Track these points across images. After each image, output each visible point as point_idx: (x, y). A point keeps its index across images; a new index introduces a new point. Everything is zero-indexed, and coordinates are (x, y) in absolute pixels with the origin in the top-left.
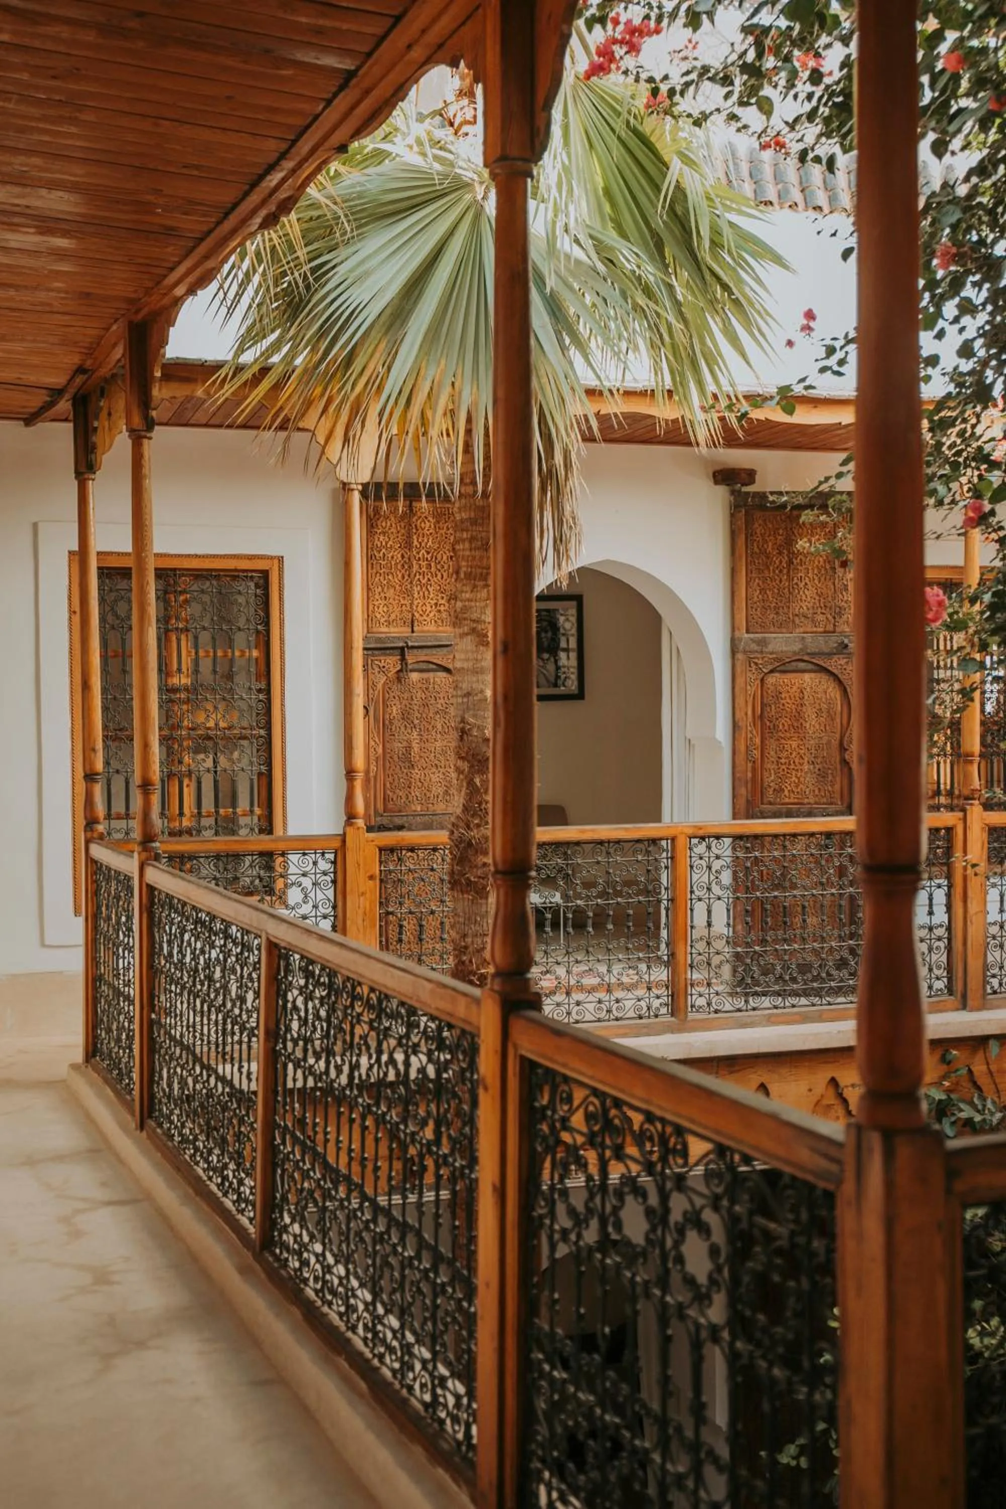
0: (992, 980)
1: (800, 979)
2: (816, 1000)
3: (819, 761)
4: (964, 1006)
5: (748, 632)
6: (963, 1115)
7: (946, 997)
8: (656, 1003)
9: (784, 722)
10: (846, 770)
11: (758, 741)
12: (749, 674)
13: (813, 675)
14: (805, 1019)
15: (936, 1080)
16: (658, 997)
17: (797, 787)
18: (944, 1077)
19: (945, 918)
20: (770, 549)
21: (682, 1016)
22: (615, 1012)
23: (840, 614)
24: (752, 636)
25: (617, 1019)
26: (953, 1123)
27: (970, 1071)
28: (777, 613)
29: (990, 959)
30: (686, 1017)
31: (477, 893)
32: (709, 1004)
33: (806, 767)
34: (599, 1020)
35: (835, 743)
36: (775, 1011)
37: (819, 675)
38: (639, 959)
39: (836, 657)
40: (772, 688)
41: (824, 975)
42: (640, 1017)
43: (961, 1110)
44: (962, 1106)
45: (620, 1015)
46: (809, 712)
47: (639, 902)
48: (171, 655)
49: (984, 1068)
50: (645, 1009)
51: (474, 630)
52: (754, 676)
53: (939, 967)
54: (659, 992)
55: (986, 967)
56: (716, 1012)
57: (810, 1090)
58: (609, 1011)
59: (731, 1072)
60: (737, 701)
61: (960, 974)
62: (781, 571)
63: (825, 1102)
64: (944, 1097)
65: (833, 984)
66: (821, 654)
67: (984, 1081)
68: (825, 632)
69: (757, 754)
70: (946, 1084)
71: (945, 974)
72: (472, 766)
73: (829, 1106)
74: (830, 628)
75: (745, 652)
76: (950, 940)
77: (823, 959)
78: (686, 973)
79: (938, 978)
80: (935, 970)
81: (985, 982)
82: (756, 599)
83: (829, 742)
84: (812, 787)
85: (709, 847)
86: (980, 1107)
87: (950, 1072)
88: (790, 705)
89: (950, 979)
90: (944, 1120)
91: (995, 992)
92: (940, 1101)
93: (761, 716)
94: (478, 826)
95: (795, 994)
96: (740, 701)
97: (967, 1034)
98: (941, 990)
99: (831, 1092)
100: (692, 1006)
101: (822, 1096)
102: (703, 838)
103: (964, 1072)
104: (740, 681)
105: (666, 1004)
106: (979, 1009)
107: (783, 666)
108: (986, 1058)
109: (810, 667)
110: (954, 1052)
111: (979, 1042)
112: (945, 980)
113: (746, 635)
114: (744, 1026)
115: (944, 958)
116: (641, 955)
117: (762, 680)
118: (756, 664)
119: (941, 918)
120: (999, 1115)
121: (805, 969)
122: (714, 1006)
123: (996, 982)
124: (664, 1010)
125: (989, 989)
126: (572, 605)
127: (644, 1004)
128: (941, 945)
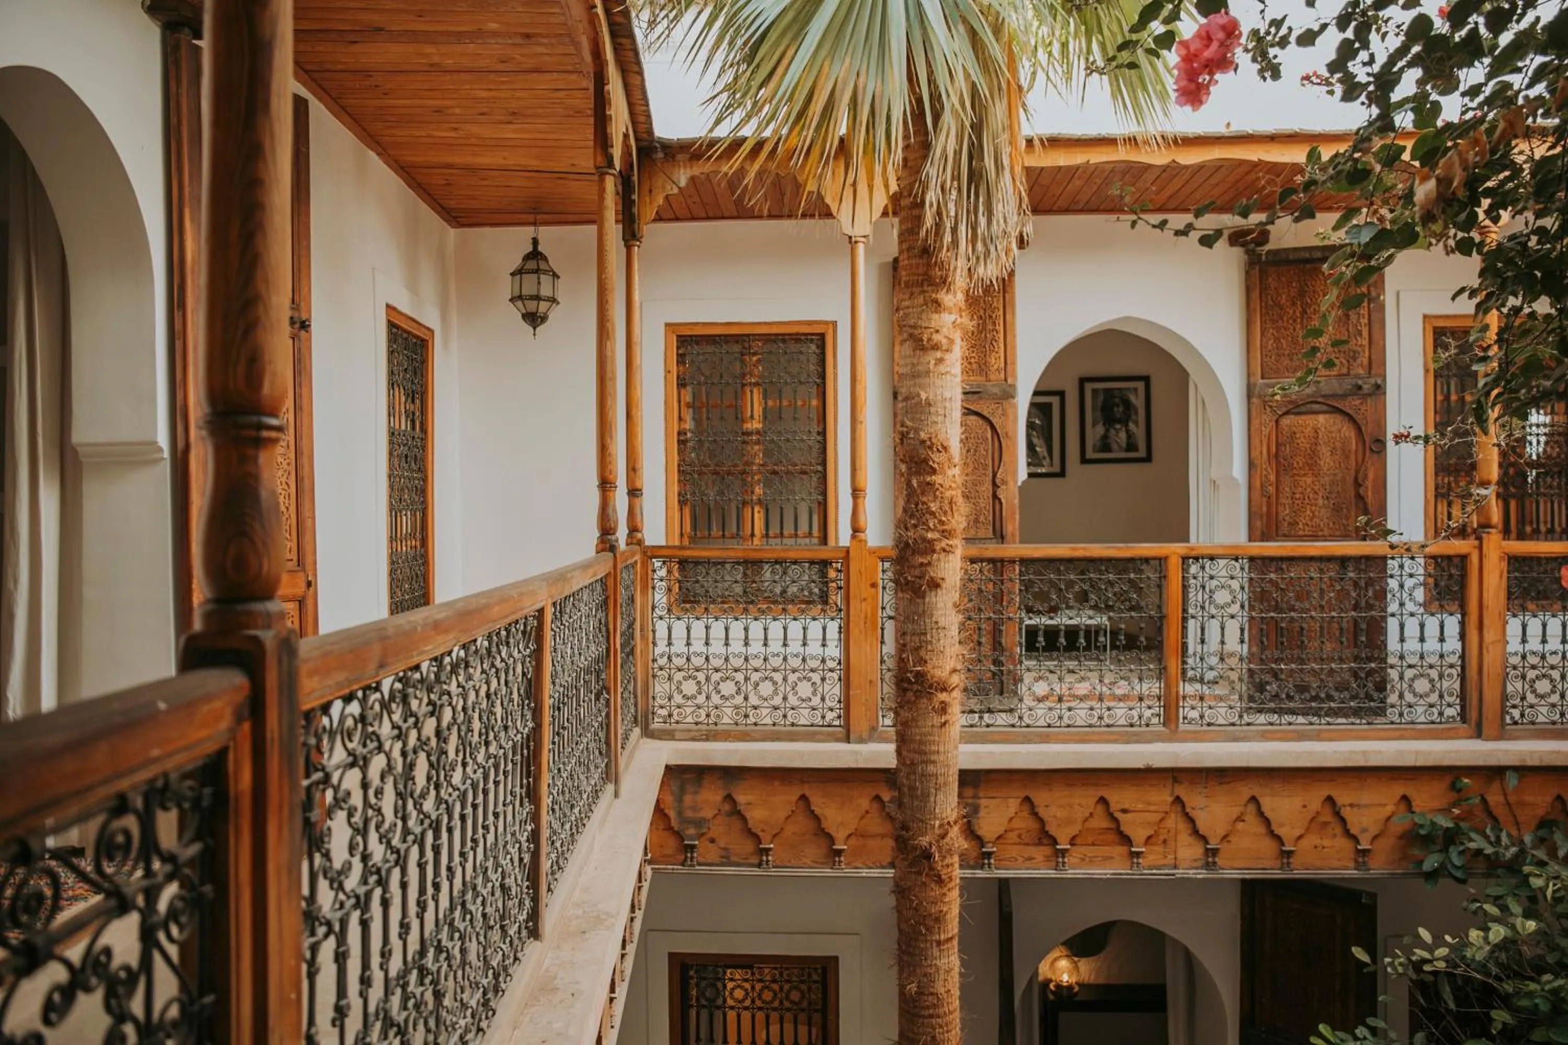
0: (1511, 710)
1: (1297, 698)
2: (1315, 719)
3: (1333, 496)
4: (1478, 734)
5: (1263, 378)
6: (1472, 845)
7: (1458, 725)
8: (1148, 713)
9: (1299, 461)
10: (1361, 505)
11: (1272, 478)
12: (1264, 417)
13: (1327, 416)
14: (1301, 737)
15: (1446, 806)
16: (1150, 708)
17: (1311, 520)
18: (1454, 805)
19: (1458, 646)
20: (1283, 301)
21: (1173, 726)
22: (1106, 719)
23: (1355, 359)
24: (1266, 381)
25: (1108, 726)
26: (1461, 853)
27: (1484, 800)
28: (1291, 360)
29: (1510, 688)
30: (1177, 726)
31: (914, 593)
32: (1202, 717)
33: (1320, 502)
34: (1090, 726)
35: (1350, 479)
36: (1270, 727)
37: (1333, 416)
38: (1131, 670)
39: (1350, 398)
40: (1286, 429)
41: (1323, 695)
42: (1132, 725)
43: (1471, 840)
44: (1473, 835)
45: (1111, 722)
46: (1324, 450)
47: (1132, 617)
48: (746, 404)
49: (1501, 799)
50: (1136, 718)
51: (911, 335)
52: (1268, 418)
53: (1451, 695)
54: (1150, 703)
55: (1505, 697)
56: (1209, 724)
57: (1304, 806)
58: (1101, 718)
59: (1221, 784)
60: (1253, 441)
61: (1475, 702)
62: (1295, 321)
63: (1322, 819)
64: (1450, 825)
65: (1333, 705)
66: (1334, 396)
67: (1500, 812)
68: (1339, 375)
69: (1272, 490)
70: (1456, 811)
71: (1458, 701)
72: (909, 469)
73: (1326, 824)
74: (1345, 371)
75: (1260, 396)
76: (1463, 667)
77: (1322, 680)
78: (1177, 686)
79: (1449, 705)
80: (1446, 697)
81: (1504, 712)
82: (1270, 347)
83: (1344, 479)
84: (1325, 520)
85: (1203, 568)
86: (1493, 839)
87: (1460, 800)
88: (1303, 443)
89: (1463, 707)
90: (1451, 849)
91: (1516, 723)
92: (1448, 829)
93: (1277, 456)
94: (915, 526)
95: (1292, 712)
96: (1256, 441)
97: (1480, 763)
98: (1453, 717)
99: (1328, 810)
100: (1185, 718)
101: (1318, 813)
102: (1196, 559)
103: (1477, 800)
104: (1255, 422)
105: (1159, 715)
106: (1498, 739)
107: (1296, 408)
108: (1503, 790)
109: (1325, 408)
110: (1466, 781)
111: (1496, 772)
112: (1458, 707)
113: (1261, 381)
114: (1236, 739)
115: (1457, 686)
116: (1132, 667)
117: (1277, 421)
118: (1271, 407)
119: (1453, 644)
120: (1514, 850)
121: (1302, 689)
122: (1207, 719)
123: (1516, 713)
124: (1155, 720)
125: (1508, 719)
126: (1141, 385)
127: (1135, 713)
128: (1454, 671)
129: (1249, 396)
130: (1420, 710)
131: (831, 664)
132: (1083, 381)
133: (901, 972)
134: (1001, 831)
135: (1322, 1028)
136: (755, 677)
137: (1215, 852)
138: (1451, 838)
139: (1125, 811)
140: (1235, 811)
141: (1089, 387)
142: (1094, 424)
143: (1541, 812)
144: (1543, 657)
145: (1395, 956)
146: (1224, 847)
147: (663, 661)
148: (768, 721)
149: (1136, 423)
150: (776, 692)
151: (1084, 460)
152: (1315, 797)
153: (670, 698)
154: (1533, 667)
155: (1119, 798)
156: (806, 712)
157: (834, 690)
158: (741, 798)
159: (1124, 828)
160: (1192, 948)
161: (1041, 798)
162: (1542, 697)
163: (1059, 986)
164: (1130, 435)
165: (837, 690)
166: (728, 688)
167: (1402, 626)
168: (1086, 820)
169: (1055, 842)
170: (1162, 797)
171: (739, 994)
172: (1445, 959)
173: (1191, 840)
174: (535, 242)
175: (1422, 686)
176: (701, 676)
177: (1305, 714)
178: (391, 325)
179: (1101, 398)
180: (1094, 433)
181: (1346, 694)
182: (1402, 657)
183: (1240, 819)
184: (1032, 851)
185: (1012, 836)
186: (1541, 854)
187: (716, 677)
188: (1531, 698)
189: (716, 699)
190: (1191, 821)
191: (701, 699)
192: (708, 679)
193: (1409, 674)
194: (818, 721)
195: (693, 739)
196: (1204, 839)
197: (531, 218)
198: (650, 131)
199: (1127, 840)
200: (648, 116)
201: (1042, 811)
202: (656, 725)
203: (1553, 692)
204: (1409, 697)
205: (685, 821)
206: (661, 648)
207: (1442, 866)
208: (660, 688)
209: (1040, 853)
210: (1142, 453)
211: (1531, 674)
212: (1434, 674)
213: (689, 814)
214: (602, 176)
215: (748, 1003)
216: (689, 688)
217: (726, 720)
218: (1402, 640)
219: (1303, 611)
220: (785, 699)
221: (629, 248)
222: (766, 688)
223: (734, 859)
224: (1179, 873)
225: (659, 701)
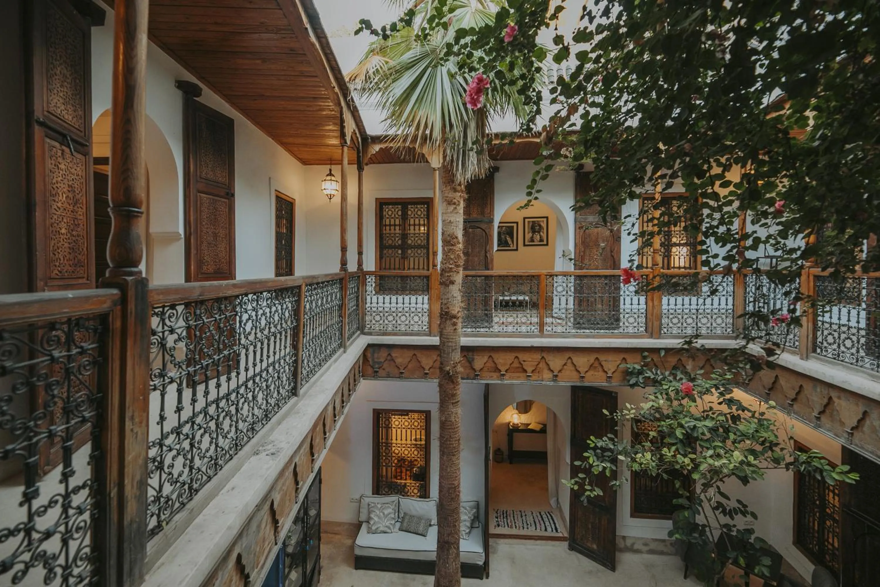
1: (586, 324)
3: (603, 255)
4: (651, 336)
5: (580, 215)
6: (646, 375)
7: (644, 334)
8: (533, 328)
9: (592, 244)
10: (612, 259)
11: (583, 249)
12: (580, 230)
14: (588, 337)
15: (639, 362)
17: (596, 264)
18: (642, 361)
19: (645, 306)
20: (588, 190)
21: (542, 333)
22: (519, 330)
24: (582, 217)
25: (519, 332)
26: (643, 378)
27: (652, 360)
28: (590, 210)
29: (663, 321)
30: (544, 333)
31: (446, 285)
32: (552, 330)
33: (597, 257)
34: (513, 332)
35: (609, 250)
37: (604, 228)
38: (528, 314)
40: (588, 233)
41: (596, 323)
42: (528, 332)
44: (648, 372)
46: (600, 240)
49: (659, 359)
50: (529, 330)
53: (642, 323)
54: (534, 325)
55: (661, 324)
56: (555, 332)
57: (588, 361)
58: (517, 330)
60: (576, 237)
61: (650, 326)
63: (594, 365)
65: (599, 326)
67: (658, 364)
69: (582, 253)
70: (642, 364)
71: (644, 325)
73: (596, 367)
75: (578, 222)
76: (646, 314)
77: (595, 318)
78: (546, 319)
79: (641, 327)
80: (640, 324)
81: (660, 329)
83: (607, 250)
84: (600, 263)
85: (553, 279)
87: (644, 359)
88: (593, 237)
89: (646, 328)
90: (640, 376)
91: (665, 333)
92: (639, 369)
93: (584, 242)
97: (651, 346)
98: (642, 331)
99: (596, 362)
100: (546, 330)
101: (593, 363)
102: (551, 276)
103: (650, 360)
104: (577, 231)
106: (658, 338)
107: (592, 226)
108: (660, 356)
109: (600, 226)
110: (646, 353)
112: (644, 328)
113: (579, 217)
115: (644, 320)
117: (585, 231)
119: (643, 306)
120: (661, 377)
121: (589, 321)
122: (554, 330)
123: (665, 330)
124: (536, 330)
125: (662, 332)
126: (545, 220)
127: (529, 328)
128: (643, 315)
129: (575, 222)
130: (631, 328)
131: (425, 310)
132: (525, 218)
133: (440, 413)
134: (482, 367)
135: (592, 437)
136: (400, 314)
137: (556, 376)
138: (640, 373)
139: (524, 361)
140: (564, 362)
141: (527, 220)
142: (528, 233)
143: (674, 364)
144: (675, 311)
145: (617, 413)
146: (560, 374)
147: (369, 309)
148: (403, 329)
149: (543, 232)
150: (406, 320)
151: (525, 245)
152: (592, 358)
153: (371, 321)
154: (672, 314)
155: (522, 356)
156: (416, 326)
157: (426, 319)
158: (394, 355)
159: (524, 367)
160: (556, 412)
161: (495, 356)
162: (675, 324)
163: (513, 424)
164: (541, 237)
165: (427, 319)
166: (390, 318)
167: (624, 299)
168: (511, 364)
169: (500, 371)
170: (537, 356)
171: (397, 423)
172: (634, 414)
173: (549, 372)
174: (330, 170)
175: (631, 320)
176: (382, 314)
177: (589, 329)
178: (277, 197)
179: (531, 224)
180: (528, 236)
181: (604, 322)
182: (624, 310)
183: (565, 365)
184: (492, 374)
185: (486, 369)
186: (671, 378)
187: (386, 314)
188: (671, 325)
189: (386, 322)
190: (548, 365)
191: (381, 322)
192: (384, 315)
193: (627, 316)
194: (421, 329)
195: (378, 335)
196: (552, 371)
197: (329, 162)
198: (365, 132)
199: (525, 371)
200: (363, 127)
201: (496, 361)
202: (366, 330)
203: (679, 323)
204: (627, 324)
205: (375, 362)
206: (368, 305)
207: (637, 382)
208: (368, 318)
209: (495, 375)
210: (545, 243)
211: (671, 316)
212: (636, 316)
213: (376, 360)
214: (343, 146)
215: (400, 426)
216: (378, 318)
217: (390, 329)
218: (624, 304)
219: (589, 294)
220: (410, 322)
221: (359, 172)
222: (403, 318)
223: (391, 375)
224: (544, 383)
225: (367, 323)
